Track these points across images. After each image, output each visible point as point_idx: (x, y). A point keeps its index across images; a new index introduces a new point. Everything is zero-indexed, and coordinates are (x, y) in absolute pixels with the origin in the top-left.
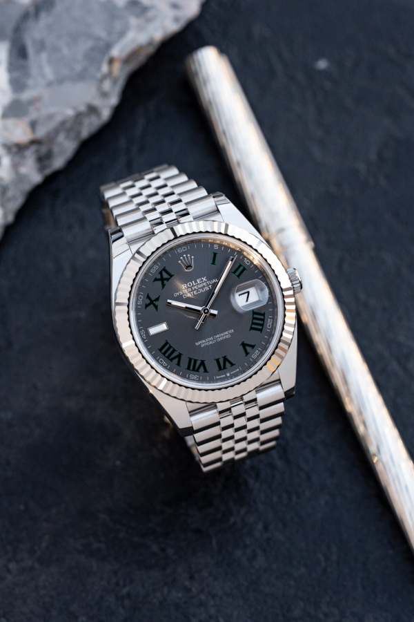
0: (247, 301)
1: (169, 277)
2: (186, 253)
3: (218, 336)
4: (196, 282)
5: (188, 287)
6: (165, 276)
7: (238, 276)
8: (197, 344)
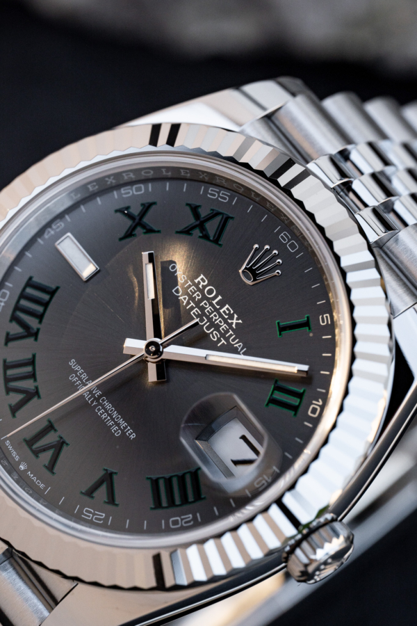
0: (236, 463)
1: (212, 234)
2: (283, 253)
3: (108, 406)
4: (222, 304)
5: (202, 291)
6: (212, 227)
7: (273, 401)
8: (72, 363)
